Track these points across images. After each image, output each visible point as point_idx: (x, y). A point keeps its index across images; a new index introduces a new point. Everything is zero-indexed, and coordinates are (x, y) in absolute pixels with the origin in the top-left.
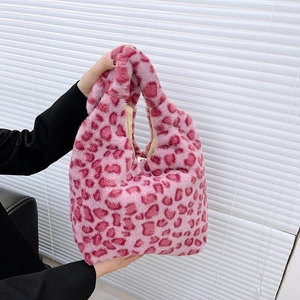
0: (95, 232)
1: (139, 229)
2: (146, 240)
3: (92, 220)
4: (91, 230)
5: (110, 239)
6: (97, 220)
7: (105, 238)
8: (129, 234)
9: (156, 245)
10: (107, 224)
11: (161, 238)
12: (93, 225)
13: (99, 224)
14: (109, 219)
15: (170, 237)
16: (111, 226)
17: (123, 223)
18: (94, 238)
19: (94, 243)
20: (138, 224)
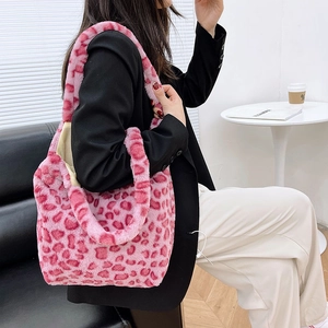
0: (52, 253)
1: (92, 253)
2: (100, 264)
3: (50, 241)
4: (49, 250)
5: (65, 260)
6: (54, 241)
7: (60, 258)
8: (83, 258)
9: (109, 269)
10: (63, 246)
11: (114, 263)
12: (51, 246)
13: (56, 245)
14: (64, 241)
15: (123, 263)
16: (66, 248)
17: (77, 246)
18: (51, 258)
19: (51, 263)
20: (92, 248)
